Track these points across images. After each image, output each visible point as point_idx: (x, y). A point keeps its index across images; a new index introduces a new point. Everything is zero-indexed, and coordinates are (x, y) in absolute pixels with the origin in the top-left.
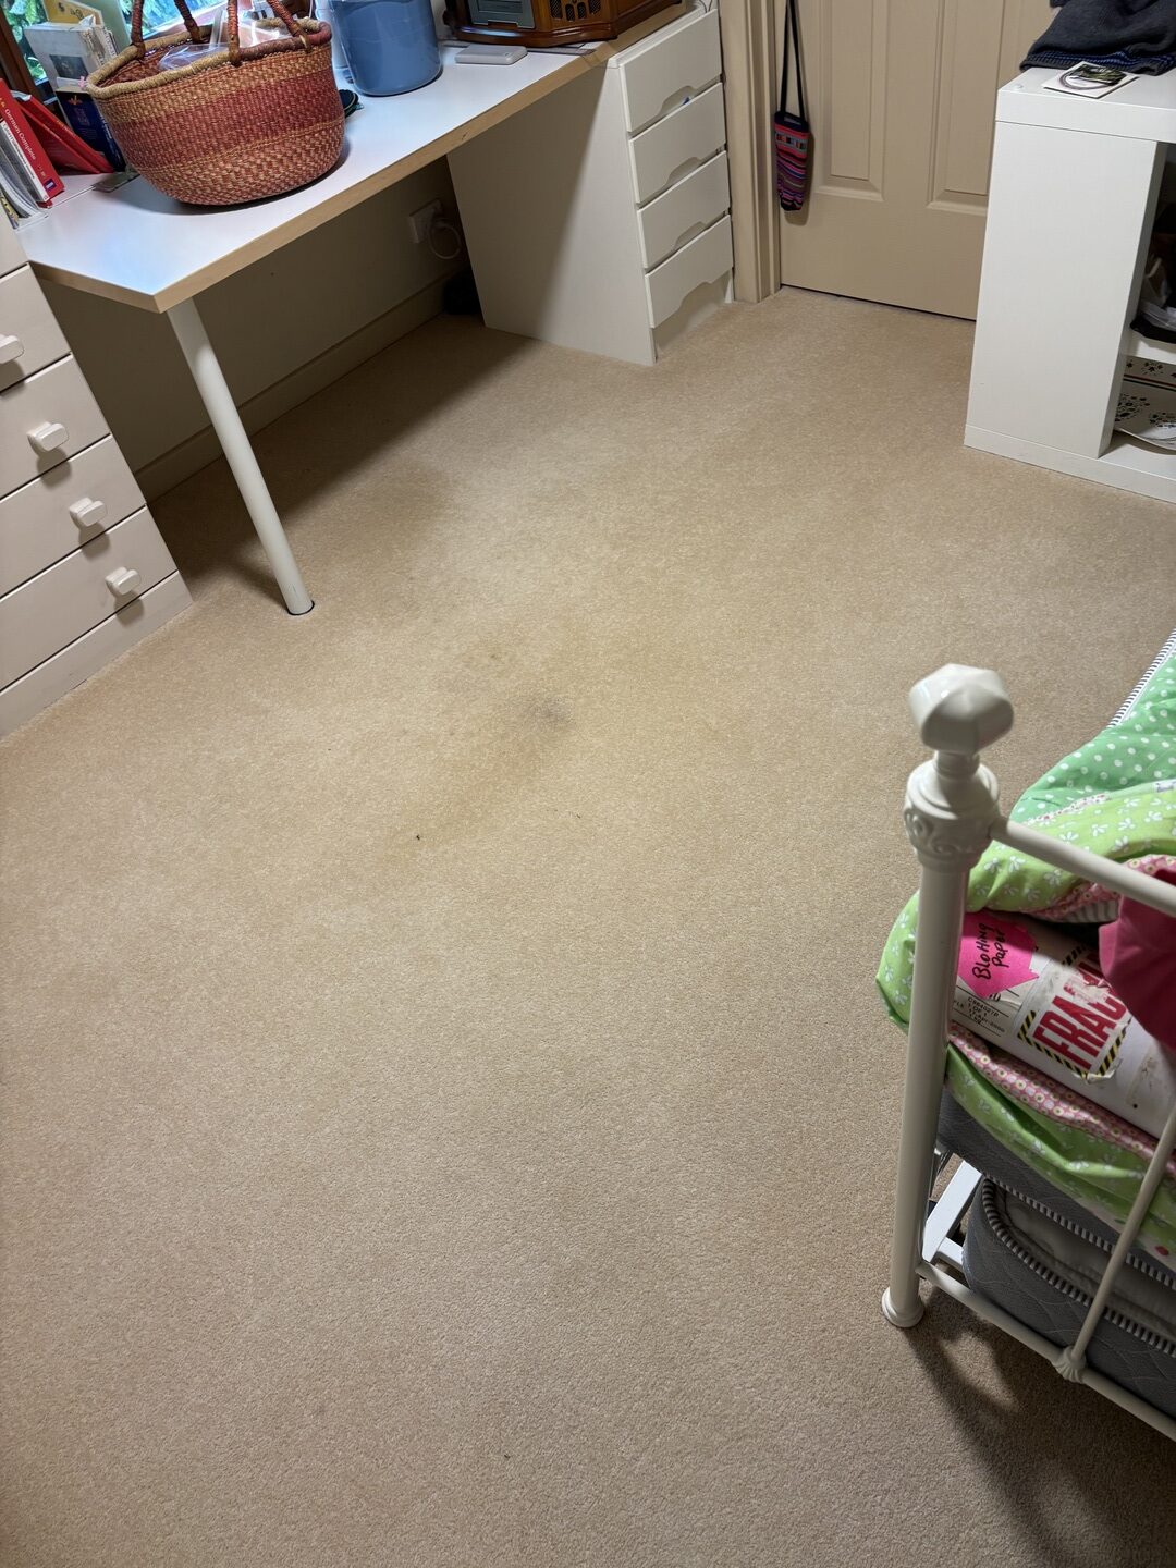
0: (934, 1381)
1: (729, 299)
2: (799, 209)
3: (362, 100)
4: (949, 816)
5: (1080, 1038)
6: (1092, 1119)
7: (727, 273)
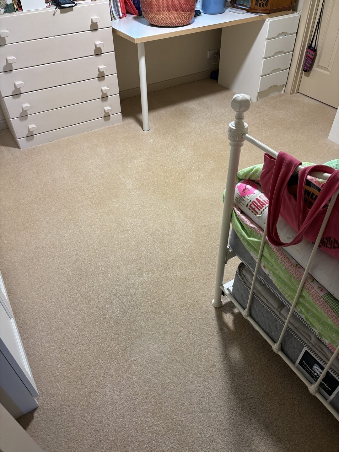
0: (217, 319)
1: (283, 92)
2: (308, 72)
3: (202, 14)
4: (235, 128)
5: (258, 207)
6: (256, 227)
7: (284, 85)
